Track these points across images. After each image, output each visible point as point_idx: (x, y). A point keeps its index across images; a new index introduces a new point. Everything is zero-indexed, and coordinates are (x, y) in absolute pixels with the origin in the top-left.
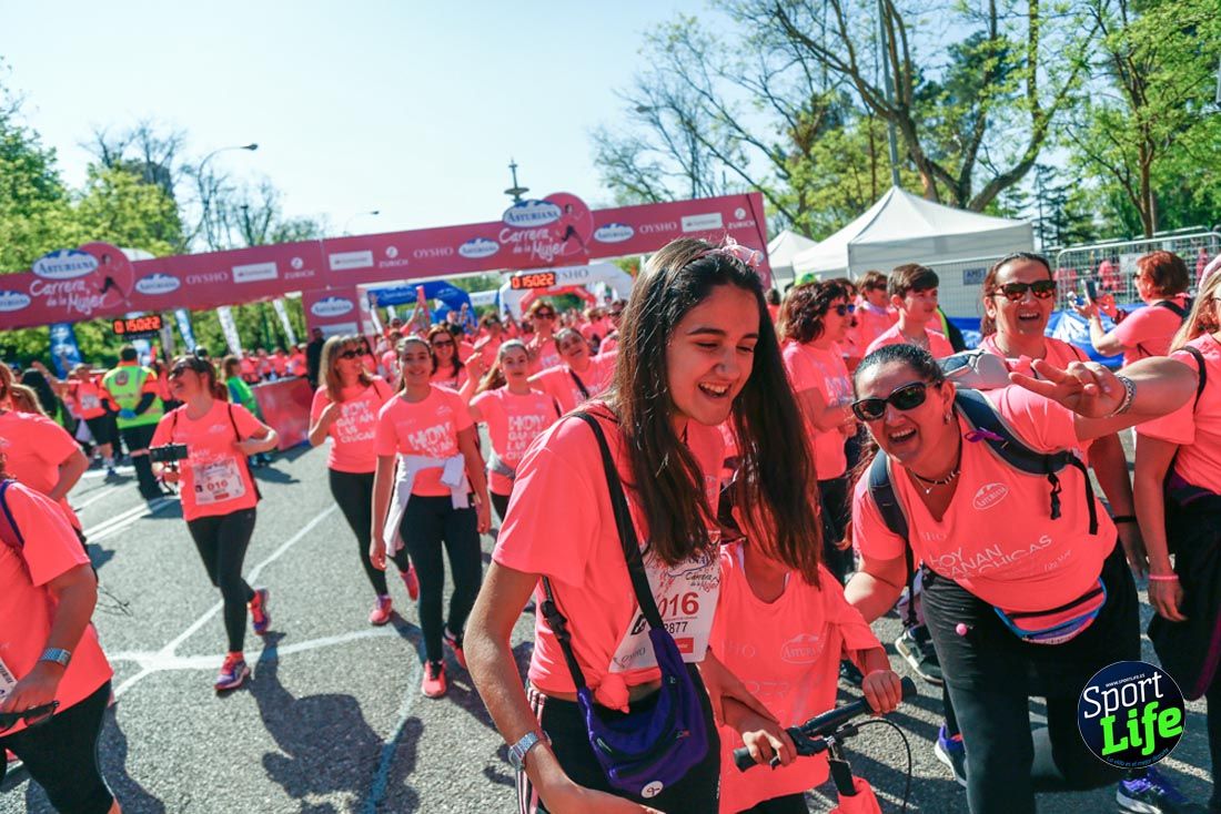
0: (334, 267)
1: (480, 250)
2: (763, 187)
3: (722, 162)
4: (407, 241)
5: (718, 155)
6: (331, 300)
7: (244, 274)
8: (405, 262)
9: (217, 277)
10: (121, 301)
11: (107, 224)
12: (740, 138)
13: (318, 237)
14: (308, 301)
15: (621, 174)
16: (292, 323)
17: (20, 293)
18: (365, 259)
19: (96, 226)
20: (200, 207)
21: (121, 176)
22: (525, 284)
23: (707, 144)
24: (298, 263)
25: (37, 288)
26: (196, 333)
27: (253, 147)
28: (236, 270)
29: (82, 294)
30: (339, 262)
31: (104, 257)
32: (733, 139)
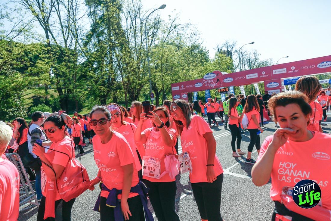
0: (274, 73)
1: (326, 65)
4: (298, 64)
6: (273, 83)
7: (249, 77)
8: (297, 71)
9: (242, 78)
10: (220, 84)
11: (218, 66)
13: (269, 65)
14: (266, 83)
16: (260, 90)
17: (201, 83)
18: (284, 70)
19: (216, 67)
20: (239, 60)
21: (222, 55)
24: (264, 73)
25: (204, 82)
26: (235, 92)
27: (253, 43)
28: (247, 76)
29: (212, 83)
30: (276, 72)
31: (217, 74)
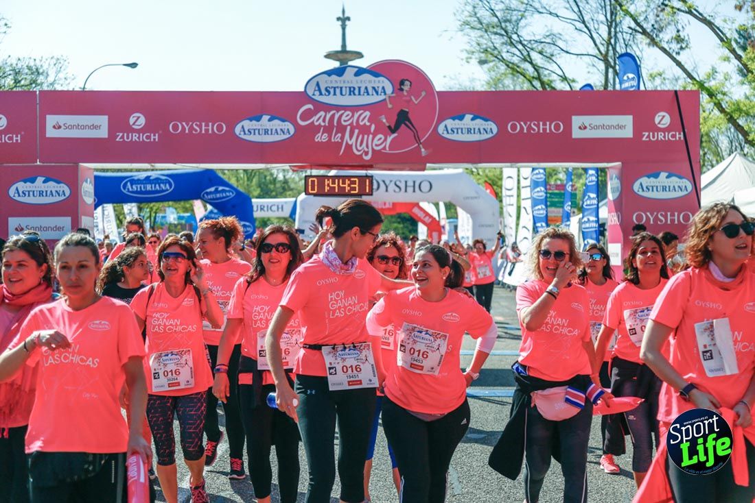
1: (267, 132)
2: (706, 85)
3: (648, 41)
5: (644, 32)
6: (40, 180)
12: (678, 9)
15: (497, 46)
18: (98, 126)
22: (327, 188)
23: (631, 16)
30: (59, 127)
32: (668, 9)
